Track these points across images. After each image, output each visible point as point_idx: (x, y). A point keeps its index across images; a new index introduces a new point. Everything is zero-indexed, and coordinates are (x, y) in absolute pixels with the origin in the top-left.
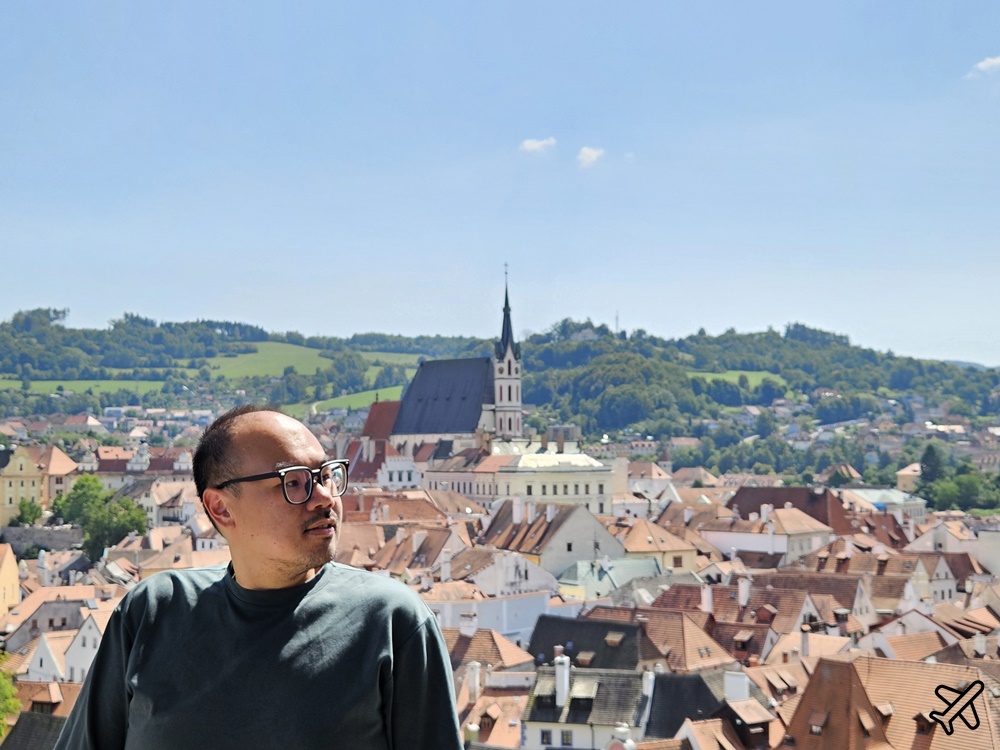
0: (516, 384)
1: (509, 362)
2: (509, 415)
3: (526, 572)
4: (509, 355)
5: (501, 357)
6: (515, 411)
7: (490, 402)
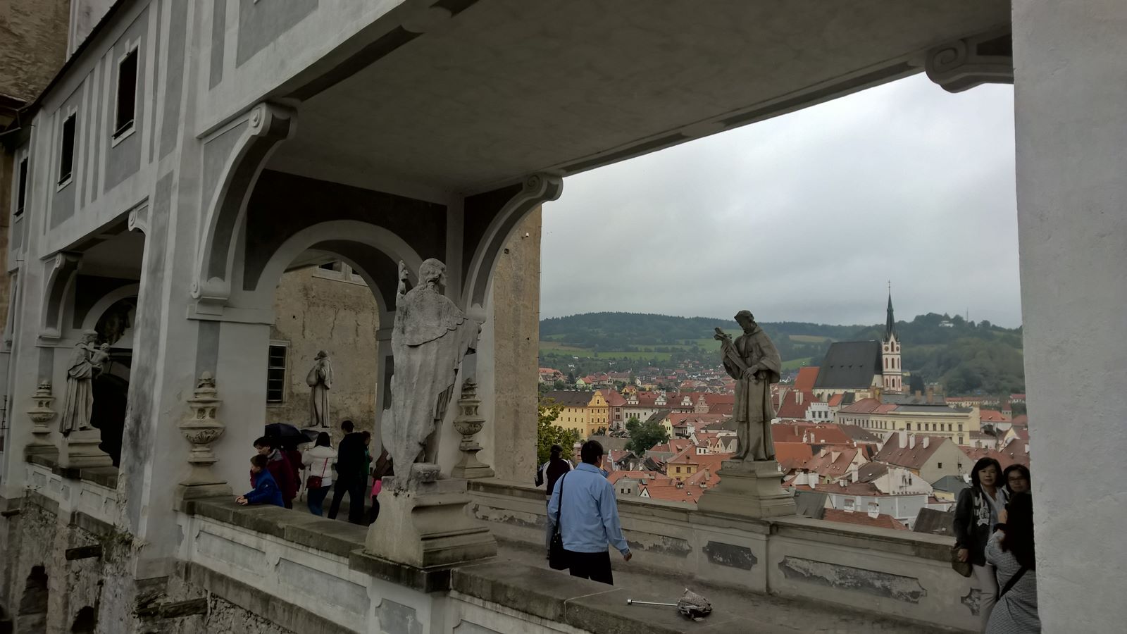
0: (897, 358)
1: (892, 343)
2: (892, 377)
3: (910, 480)
4: (892, 339)
5: (887, 340)
6: (897, 375)
7: (879, 369)
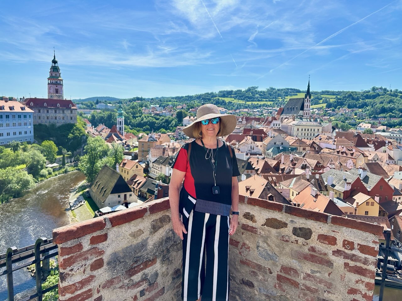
1: (308, 99)
2: (306, 112)
7: (302, 108)
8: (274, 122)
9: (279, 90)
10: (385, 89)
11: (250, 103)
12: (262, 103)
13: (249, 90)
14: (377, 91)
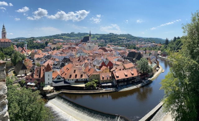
5: (89, 36)
7: (88, 40)
8: (79, 45)
9: (82, 33)
10: (113, 34)
11: (72, 38)
12: (76, 38)
13: (72, 33)
14: (111, 34)
